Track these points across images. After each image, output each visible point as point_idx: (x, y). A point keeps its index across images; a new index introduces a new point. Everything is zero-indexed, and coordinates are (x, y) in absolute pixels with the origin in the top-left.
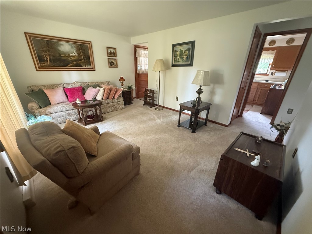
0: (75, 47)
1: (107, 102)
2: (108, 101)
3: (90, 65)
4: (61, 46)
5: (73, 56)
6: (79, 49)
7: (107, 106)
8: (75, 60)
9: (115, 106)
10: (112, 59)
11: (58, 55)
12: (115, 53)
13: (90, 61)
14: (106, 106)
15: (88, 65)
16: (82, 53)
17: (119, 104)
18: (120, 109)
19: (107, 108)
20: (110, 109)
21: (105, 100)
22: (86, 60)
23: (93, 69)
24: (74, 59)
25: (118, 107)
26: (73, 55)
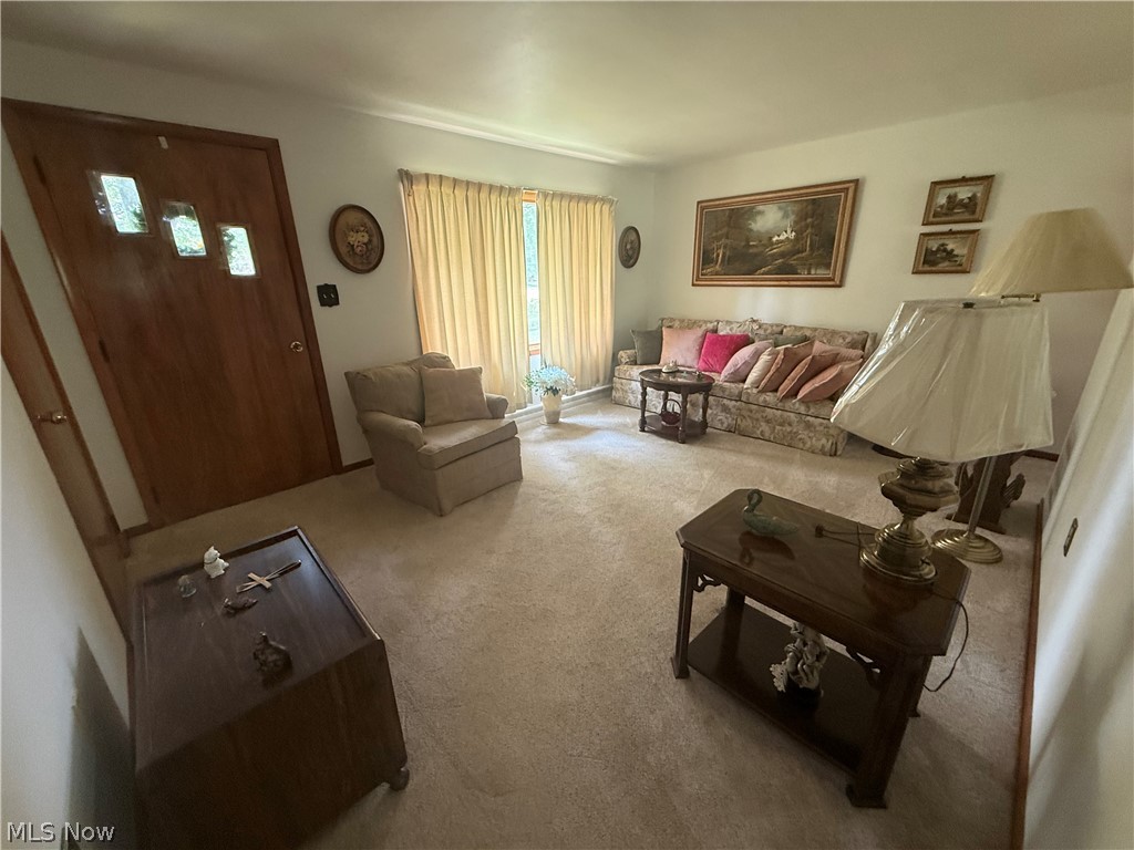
0: (793, 212)
1: (761, 399)
2: (768, 398)
3: (828, 266)
4: (759, 218)
5: (782, 241)
6: (807, 214)
7: (758, 415)
8: (782, 255)
9: (790, 425)
10: (951, 232)
11: (743, 244)
12: (979, 201)
13: (832, 252)
14: (757, 411)
15: (818, 266)
16: (812, 227)
17: (809, 426)
18: (808, 445)
19: (757, 420)
20: (764, 427)
21: (763, 391)
22: (818, 249)
23: (833, 280)
24: (782, 249)
25: (803, 434)
26: (782, 238)
